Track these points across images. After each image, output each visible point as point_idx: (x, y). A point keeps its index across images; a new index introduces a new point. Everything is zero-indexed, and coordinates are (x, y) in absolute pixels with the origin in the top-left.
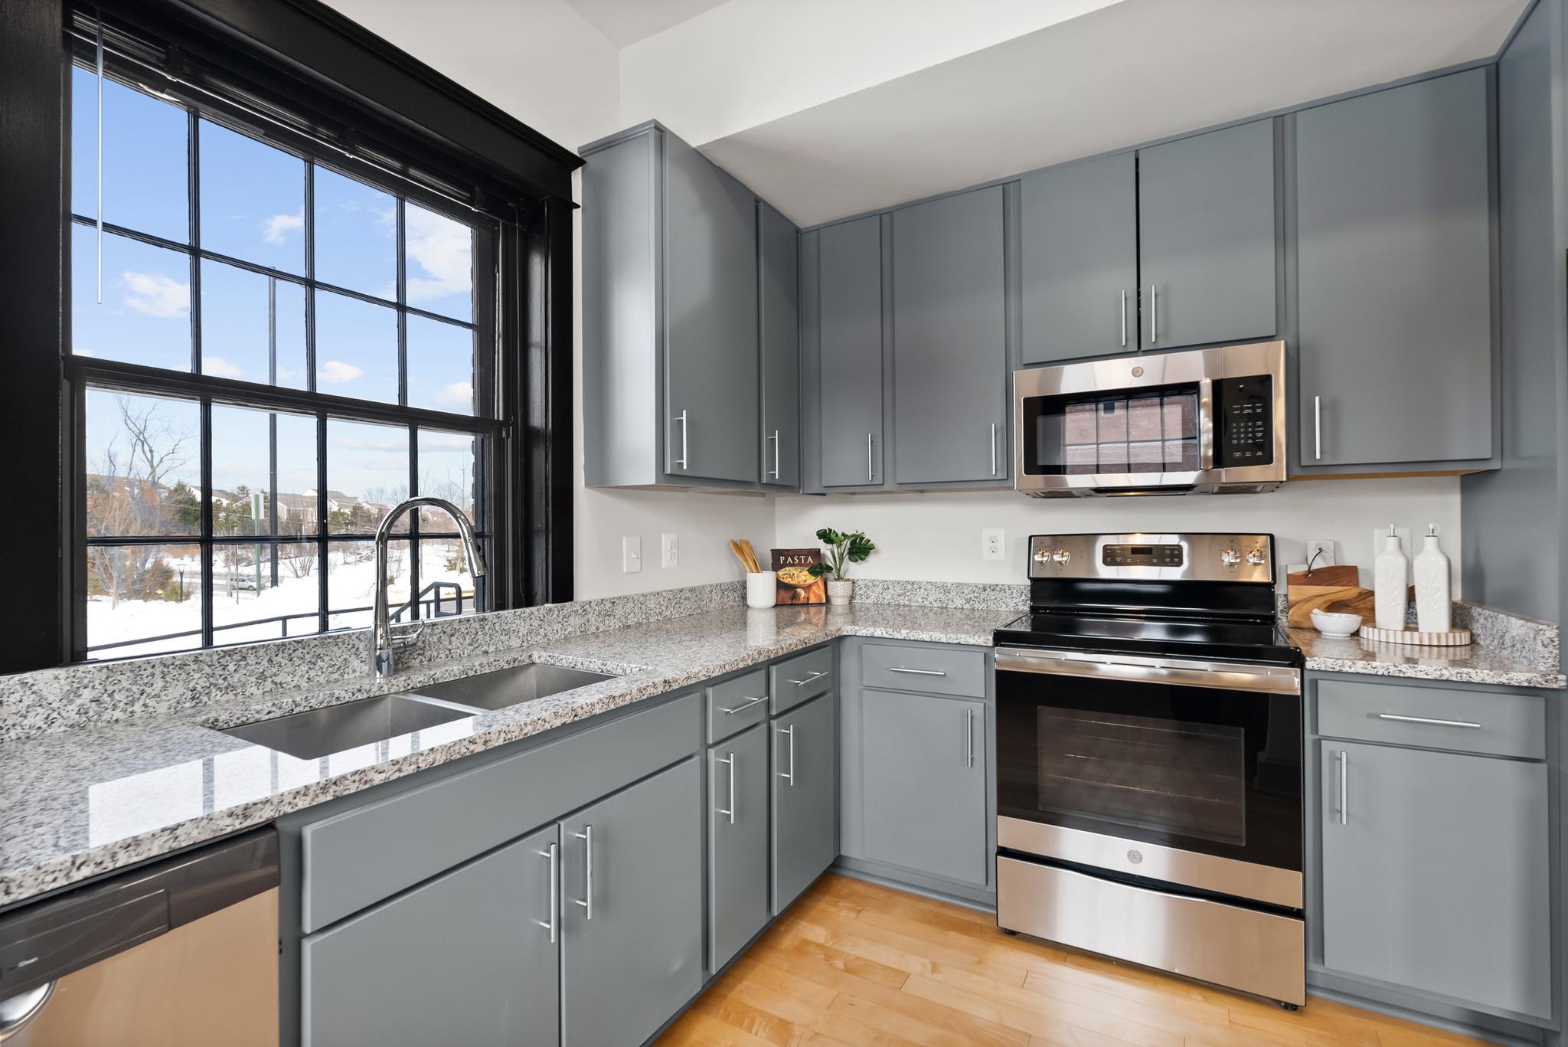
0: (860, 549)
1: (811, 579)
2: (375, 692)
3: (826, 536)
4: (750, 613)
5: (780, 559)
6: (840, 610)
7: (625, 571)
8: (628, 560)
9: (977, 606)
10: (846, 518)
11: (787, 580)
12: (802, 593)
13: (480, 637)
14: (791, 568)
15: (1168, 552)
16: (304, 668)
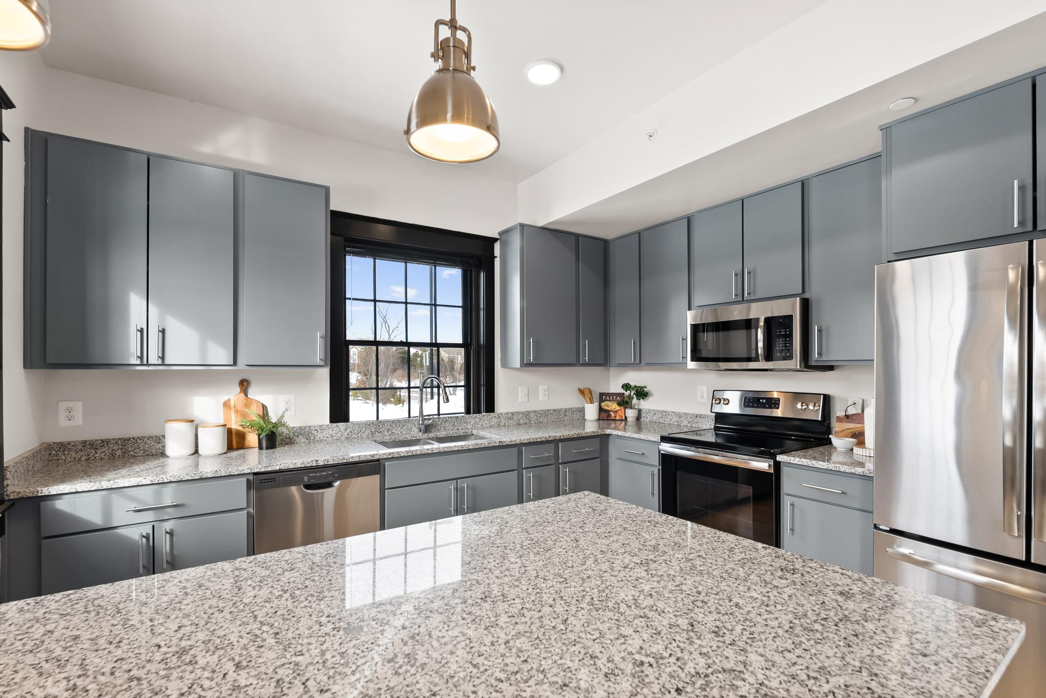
0: (642, 394)
1: (618, 408)
2: (418, 438)
3: (626, 387)
4: (586, 423)
5: (603, 397)
6: (630, 423)
7: (520, 401)
8: (521, 397)
9: (693, 425)
10: (635, 378)
11: (605, 408)
12: (613, 414)
14: (608, 402)
15: (774, 401)
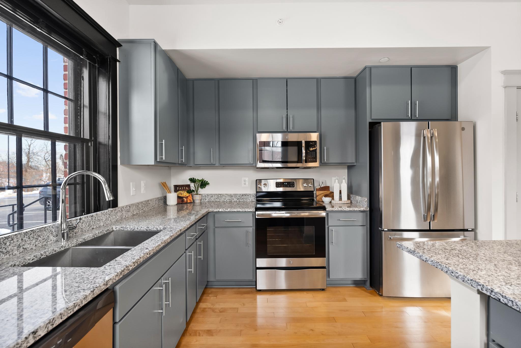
0: (204, 184)
1: (188, 195)
2: (67, 247)
3: (192, 180)
4: (168, 207)
5: (177, 188)
6: (197, 204)
7: (131, 195)
8: (132, 191)
9: (241, 200)
10: (199, 174)
11: (180, 195)
12: (185, 199)
13: (91, 223)
14: (181, 191)
15: (291, 184)
16: (34, 241)
